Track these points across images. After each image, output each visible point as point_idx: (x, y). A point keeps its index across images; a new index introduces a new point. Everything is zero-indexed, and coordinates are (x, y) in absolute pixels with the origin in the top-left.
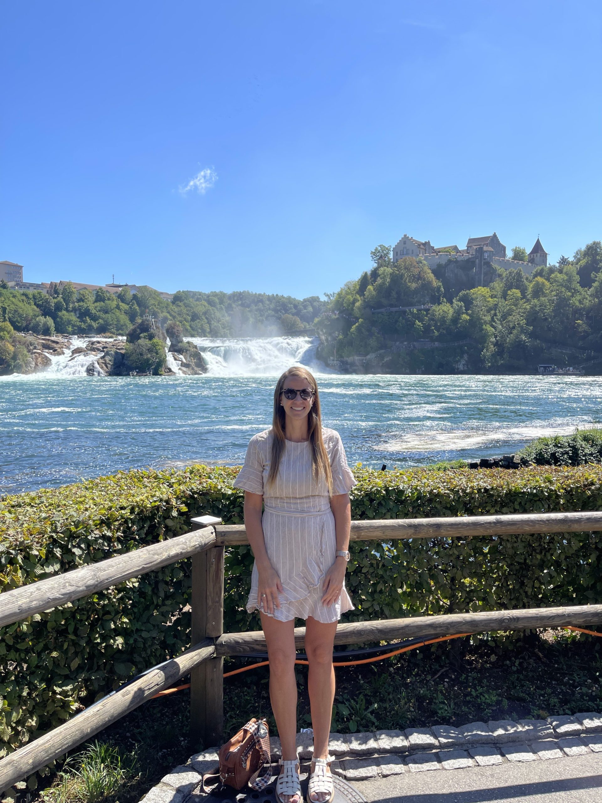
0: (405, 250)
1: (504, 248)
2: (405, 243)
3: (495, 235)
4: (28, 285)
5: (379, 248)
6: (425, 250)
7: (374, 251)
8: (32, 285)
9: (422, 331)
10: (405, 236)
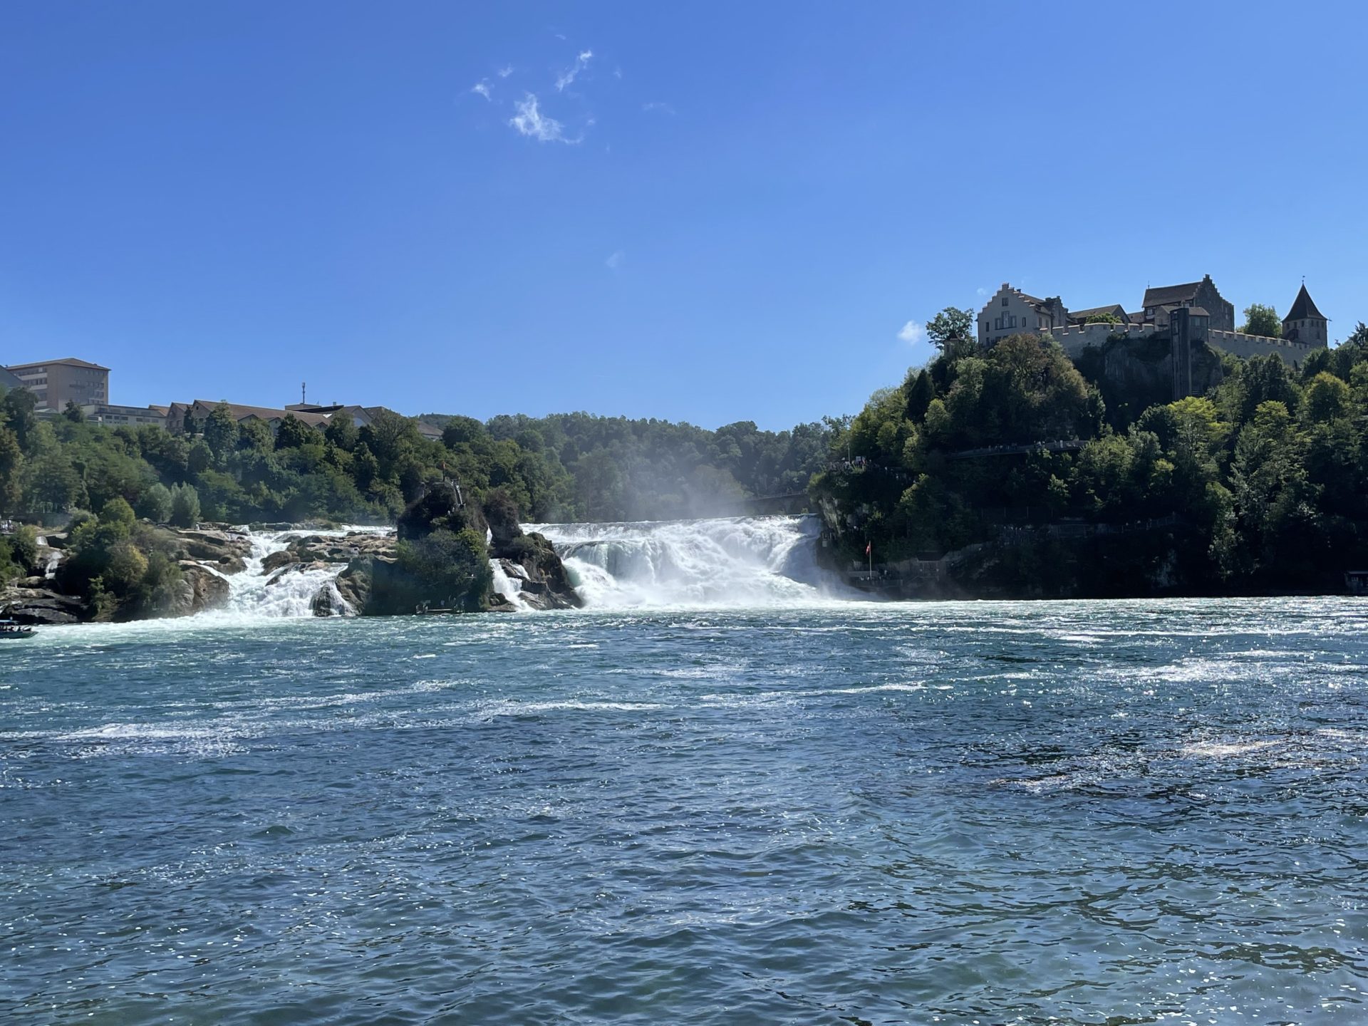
0: (1006, 319)
1: (1230, 308)
2: (1005, 303)
3: (1207, 281)
4: (123, 411)
5: (946, 316)
6: (1052, 317)
7: (933, 321)
8: (132, 411)
9: (1067, 499)
10: (1005, 286)
